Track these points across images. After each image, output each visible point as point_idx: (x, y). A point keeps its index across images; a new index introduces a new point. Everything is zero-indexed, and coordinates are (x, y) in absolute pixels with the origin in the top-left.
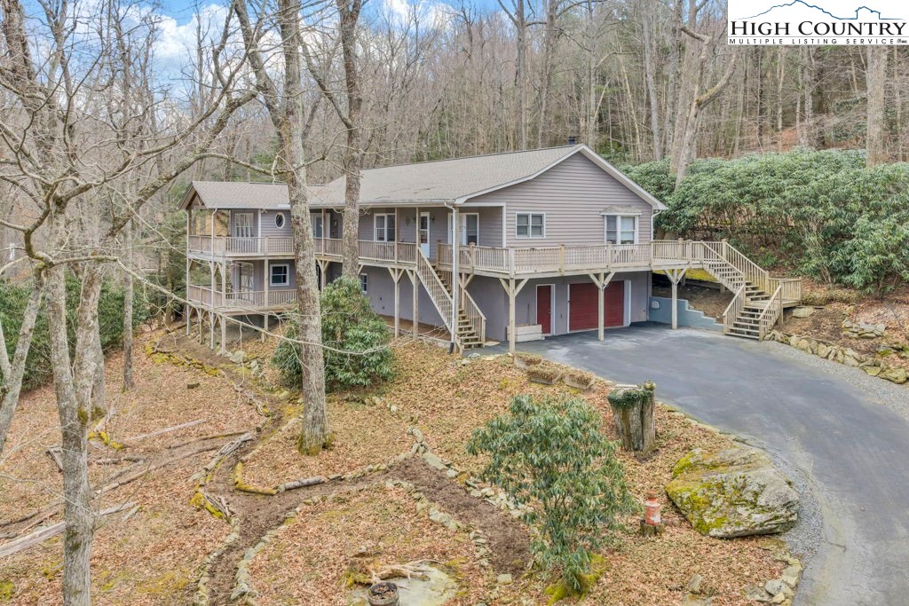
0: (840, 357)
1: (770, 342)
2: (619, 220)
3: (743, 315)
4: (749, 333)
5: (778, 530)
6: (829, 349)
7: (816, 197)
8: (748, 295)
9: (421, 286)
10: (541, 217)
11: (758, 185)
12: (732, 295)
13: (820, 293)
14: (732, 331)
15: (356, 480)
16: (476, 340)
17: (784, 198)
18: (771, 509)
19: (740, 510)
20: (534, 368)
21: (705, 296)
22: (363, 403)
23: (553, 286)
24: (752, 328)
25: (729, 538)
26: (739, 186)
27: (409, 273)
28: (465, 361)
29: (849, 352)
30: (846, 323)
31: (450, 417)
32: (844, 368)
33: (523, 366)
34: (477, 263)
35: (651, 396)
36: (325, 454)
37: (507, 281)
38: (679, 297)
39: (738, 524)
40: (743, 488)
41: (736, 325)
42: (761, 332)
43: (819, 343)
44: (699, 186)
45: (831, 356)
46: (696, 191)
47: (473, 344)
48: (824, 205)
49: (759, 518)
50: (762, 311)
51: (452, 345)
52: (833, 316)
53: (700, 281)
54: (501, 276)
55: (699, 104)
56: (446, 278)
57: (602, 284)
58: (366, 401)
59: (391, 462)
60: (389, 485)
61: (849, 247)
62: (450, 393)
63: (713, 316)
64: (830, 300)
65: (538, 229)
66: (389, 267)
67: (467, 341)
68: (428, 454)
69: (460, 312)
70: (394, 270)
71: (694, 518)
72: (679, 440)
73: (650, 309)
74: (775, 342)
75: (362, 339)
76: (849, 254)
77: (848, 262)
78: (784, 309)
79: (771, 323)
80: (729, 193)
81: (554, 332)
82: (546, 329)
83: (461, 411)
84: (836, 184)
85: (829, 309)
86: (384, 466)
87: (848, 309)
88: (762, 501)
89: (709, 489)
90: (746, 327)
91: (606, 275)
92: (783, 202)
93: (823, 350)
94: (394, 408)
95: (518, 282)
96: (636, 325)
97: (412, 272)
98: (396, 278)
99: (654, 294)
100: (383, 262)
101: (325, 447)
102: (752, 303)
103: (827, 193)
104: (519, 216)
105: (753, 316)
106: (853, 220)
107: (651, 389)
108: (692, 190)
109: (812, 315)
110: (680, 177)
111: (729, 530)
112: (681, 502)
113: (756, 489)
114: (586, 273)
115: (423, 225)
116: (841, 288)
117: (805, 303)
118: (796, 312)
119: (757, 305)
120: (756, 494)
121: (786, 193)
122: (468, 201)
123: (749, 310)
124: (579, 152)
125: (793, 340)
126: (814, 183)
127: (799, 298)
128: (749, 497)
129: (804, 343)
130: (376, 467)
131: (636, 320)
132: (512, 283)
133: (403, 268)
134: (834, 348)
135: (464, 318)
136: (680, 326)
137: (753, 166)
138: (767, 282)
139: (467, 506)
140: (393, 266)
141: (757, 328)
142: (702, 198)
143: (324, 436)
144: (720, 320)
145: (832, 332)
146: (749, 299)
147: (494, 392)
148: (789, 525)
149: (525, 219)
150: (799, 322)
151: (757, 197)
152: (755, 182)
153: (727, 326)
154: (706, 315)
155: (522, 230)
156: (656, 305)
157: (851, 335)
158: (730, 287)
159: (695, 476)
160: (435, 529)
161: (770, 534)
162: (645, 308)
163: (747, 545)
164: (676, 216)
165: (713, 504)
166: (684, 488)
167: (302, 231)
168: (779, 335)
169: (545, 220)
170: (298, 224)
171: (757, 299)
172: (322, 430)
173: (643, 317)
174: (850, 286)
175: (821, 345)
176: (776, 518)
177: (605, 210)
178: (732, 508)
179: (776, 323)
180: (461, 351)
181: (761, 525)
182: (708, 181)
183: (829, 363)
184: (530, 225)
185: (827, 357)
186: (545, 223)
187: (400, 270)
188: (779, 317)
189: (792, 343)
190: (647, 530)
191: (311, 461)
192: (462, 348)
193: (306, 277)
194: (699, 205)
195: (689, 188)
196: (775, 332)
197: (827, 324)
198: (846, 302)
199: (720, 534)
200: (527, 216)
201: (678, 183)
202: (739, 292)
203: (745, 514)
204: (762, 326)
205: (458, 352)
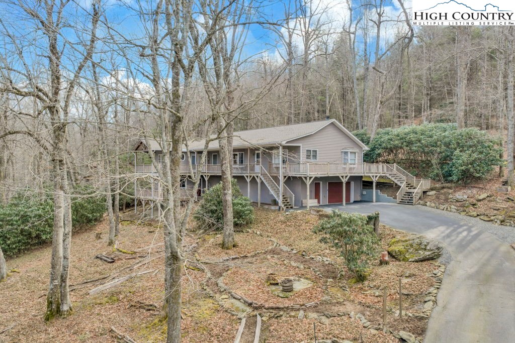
0: (449, 209)
1: (418, 205)
2: (349, 153)
3: (405, 195)
4: (408, 202)
5: (435, 257)
6: (444, 206)
7: (436, 143)
8: (407, 186)
9: (262, 183)
10: (316, 151)
11: (410, 138)
12: (399, 187)
13: (438, 185)
14: (401, 202)
15: (253, 256)
16: (290, 205)
17: (422, 144)
18: (432, 250)
19: (420, 252)
20: (321, 213)
21: (386, 189)
22: (243, 232)
23: (321, 183)
24: (409, 200)
25: (417, 261)
26: (401, 139)
27: (256, 177)
28: (287, 213)
29: (453, 207)
30: (451, 196)
31: (286, 234)
32: (451, 213)
33: (315, 213)
34: (290, 171)
35: (378, 217)
36: (235, 249)
37: (306, 178)
38: (376, 189)
39: (420, 256)
40: (420, 244)
41: (402, 199)
42: (414, 202)
43: (439, 204)
44: (382, 140)
45: (445, 209)
46: (381, 142)
47: (289, 206)
48: (440, 146)
49: (427, 253)
50: (413, 193)
51: (280, 208)
52: (445, 194)
53: (383, 183)
54: (302, 176)
55: (381, 102)
56: (276, 179)
57: (344, 181)
58: (244, 231)
59: (266, 250)
60: (269, 257)
61: (451, 164)
62: (283, 226)
63: (391, 196)
64: (443, 188)
65: (315, 157)
66: (245, 175)
67: (286, 205)
68: (281, 246)
69: (283, 196)
70: (247, 176)
71: (401, 257)
72: (389, 235)
73: (362, 195)
74: (420, 205)
75: (241, 204)
76: (451, 167)
77: (450, 171)
78: (424, 192)
79: (418, 198)
80: (397, 142)
81: (321, 204)
82: (319, 202)
83: (290, 232)
84: (445, 137)
85: (442, 191)
86: (263, 251)
87: (451, 191)
88: (428, 248)
89: (407, 246)
90: (407, 200)
91: (346, 177)
92: (422, 145)
93: (442, 207)
94: (258, 233)
95: (310, 178)
96: (355, 202)
97: (257, 177)
98: (248, 180)
99: (363, 188)
100: (241, 173)
101: (234, 246)
102: (409, 190)
103: (441, 141)
104: (307, 150)
105: (410, 195)
106: (452, 153)
107: (378, 214)
108: (379, 142)
109: (435, 194)
110: (372, 136)
111: (416, 258)
112: (395, 253)
113: (426, 244)
114: (338, 175)
115: (258, 157)
116: (447, 183)
117: (432, 189)
118: (428, 193)
119: (412, 190)
120: (426, 246)
121: (423, 142)
122: (287, 142)
123: (408, 193)
124: (332, 123)
125: (428, 204)
126: (435, 137)
127: (429, 188)
128: (423, 247)
129: (433, 205)
130: (260, 252)
131: (355, 200)
132: (308, 178)
133: (252, 175)
134: (445, 206)
135: (285, 198)
136: (376, 202)
137: (406, 130)
138: (415, 181)
139: (305, 261)
140: (247, 175)
141: (412, 200)
142: (384, 145)
143: (234, 242)
144: (395, 198)
145: (444, 200)
146: (407, 188)
147: (304, 224)
148: (439, 256)
149: (309, 152)
150: (430, 197)
151: (410, 143)
152: (408, 137)
153: (398, 200)
154: (388, 196)
155: (308, 157)
156: (365, 193)
157: (453, 201)
158: (399, 183)
159: (399, 244)
160: (295, 269)
161: (432, 259)
162: (359, 195)
163: (424, 263)
164: (371, 154)
165: (409, 251)
166: (396, 248)
167: (224, 152)
168: (421, 202)
169: (318, 152)
170: (223, 149)
171: (410, 188)
172: (233, 239)
173: (359, 199)
174: (451, 181)
175: (441, 205)
176: (434, 253)
177: (343, 149)
178: (417, 252)
179: (420, 198)
180: (284, 210)
181: (429, 255)
182: (386, 137)
183: (444, 212)
184: (312, 154)
185: (443, 210)
186: (318, 154)
187: (251, 176)
188: (421, 196)
189: (428, 205)
190: (382, 263)
191: (230, 251)
192: (285, 208)
193: (226, 172)
194: (382, 148)
195: (377, 141)
196: (420, 201)
197: (442, 197)
198: (450, 188)
199: (413, 260)
200: (310, 151)
201: (371, 139)
202: (403, 185)
203: (422, 253)
204: (414, 199)
205: (283, 210)
